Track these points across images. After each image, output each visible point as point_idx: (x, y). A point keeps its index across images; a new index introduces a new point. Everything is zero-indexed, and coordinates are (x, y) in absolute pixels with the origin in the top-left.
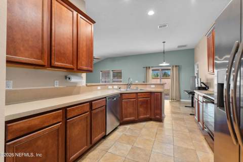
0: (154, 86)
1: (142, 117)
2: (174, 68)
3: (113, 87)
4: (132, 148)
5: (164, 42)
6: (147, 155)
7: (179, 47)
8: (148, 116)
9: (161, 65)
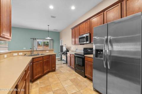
0: (48, 51)
1: (45, 72)
2: (51, 41)
3: (18, 54)
4: (53, 92)
5: (49, 25)
6: (64, 91)
7: (54, 30)
8: (48, 70)
9: (46, 38)
